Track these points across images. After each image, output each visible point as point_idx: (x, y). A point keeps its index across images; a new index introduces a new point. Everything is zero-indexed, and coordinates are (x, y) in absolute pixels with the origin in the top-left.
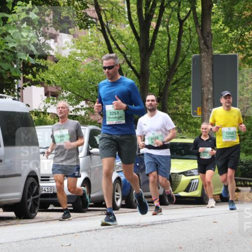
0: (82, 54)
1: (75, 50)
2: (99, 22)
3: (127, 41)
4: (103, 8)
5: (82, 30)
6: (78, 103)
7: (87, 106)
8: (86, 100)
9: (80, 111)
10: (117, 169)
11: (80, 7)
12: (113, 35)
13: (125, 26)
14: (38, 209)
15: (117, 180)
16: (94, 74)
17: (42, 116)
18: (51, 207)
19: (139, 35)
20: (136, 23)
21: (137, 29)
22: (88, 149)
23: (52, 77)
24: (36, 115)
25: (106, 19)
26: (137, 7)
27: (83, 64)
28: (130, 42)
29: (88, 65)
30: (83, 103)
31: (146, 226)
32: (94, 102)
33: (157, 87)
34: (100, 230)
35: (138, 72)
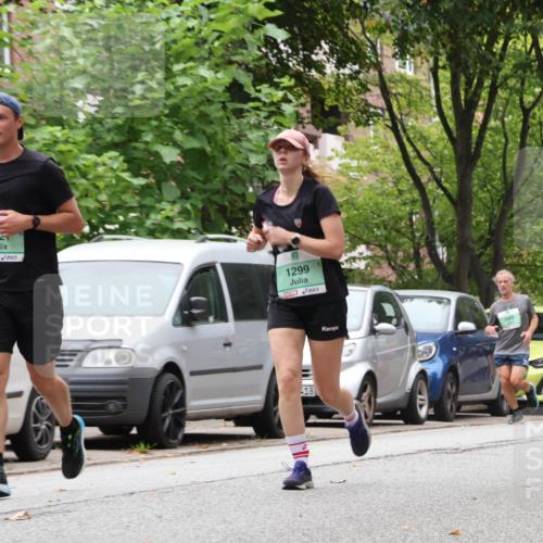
0: (359, 169)
1: (348, 160)
2: (387, 115)
3: (434, 144)
4: (394, 91)
5: (361, 128)
6: (353, 248)
7: (369, 253)
8: (367, 244)
10: (420, 356)
11: (356, 90)
12: (411, 136)
13: (430, 120)
16: (380, 200)
19: (455, 134)
20: (449, 113)
21: (452, 125)
22: (372, 324)
25: (399, 108)
26: (452, 87)
27: (361, 185)
28: (440, 147)
29: (370, 186)
30: (362, 248)
31: (470, 450)
32: (380, 246)
33: (486, 221)
34: (392, 456)
35: (454, 197)
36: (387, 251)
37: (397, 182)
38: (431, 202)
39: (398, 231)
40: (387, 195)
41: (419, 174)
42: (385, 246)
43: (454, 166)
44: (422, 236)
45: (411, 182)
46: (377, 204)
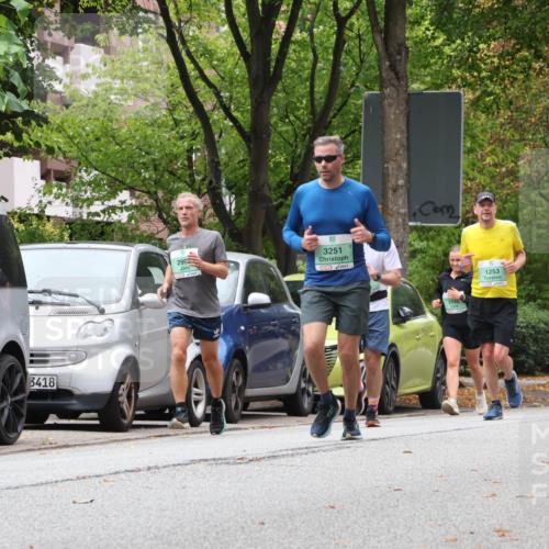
2: (161, 19)
3: (222, 60)
6: (113, 194)
7: (134, 202)
8: (132, 189)
9: (118, 212)
12: (193, 49)
13: (218, 30)
14: (22, 423)
15: (197, 362)
16: (149, 132)
17: (35, 222)
18: (52, 419)
19: (249, 49)
20: (242, 21)
21: (245, 36)
22: (134, 295)
23: (57, 139)
24: (21, 221)
25: (177, 13)
27: (125, 111)
28: (230, 64)
30: (125, 195)
31: (258, 460)
32: (148, 192)
33: (287, 161)
34: (157, 468)
35: (247, 130)
36: (157, 200)
37: (172, 109)
38: (216, 137)
39: (172, 173)
40: (159, 127)
41: (201, 100)
42: (156, 193)
43: (248, 90)
44: (204, 180)
45: (191, 109)
46: (146, 137)
